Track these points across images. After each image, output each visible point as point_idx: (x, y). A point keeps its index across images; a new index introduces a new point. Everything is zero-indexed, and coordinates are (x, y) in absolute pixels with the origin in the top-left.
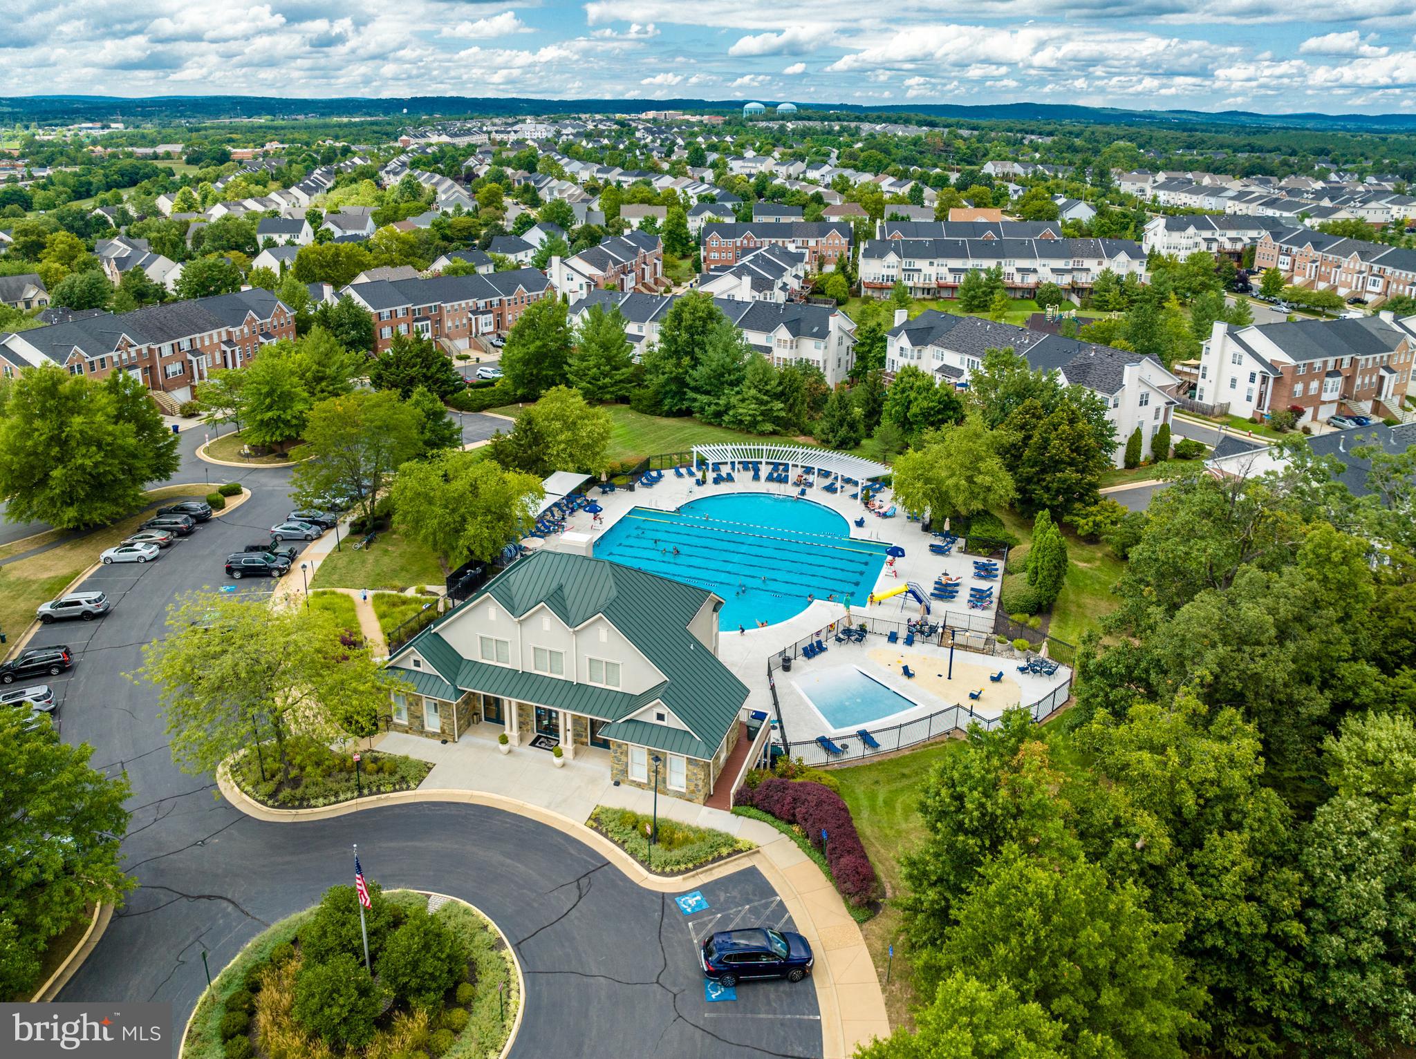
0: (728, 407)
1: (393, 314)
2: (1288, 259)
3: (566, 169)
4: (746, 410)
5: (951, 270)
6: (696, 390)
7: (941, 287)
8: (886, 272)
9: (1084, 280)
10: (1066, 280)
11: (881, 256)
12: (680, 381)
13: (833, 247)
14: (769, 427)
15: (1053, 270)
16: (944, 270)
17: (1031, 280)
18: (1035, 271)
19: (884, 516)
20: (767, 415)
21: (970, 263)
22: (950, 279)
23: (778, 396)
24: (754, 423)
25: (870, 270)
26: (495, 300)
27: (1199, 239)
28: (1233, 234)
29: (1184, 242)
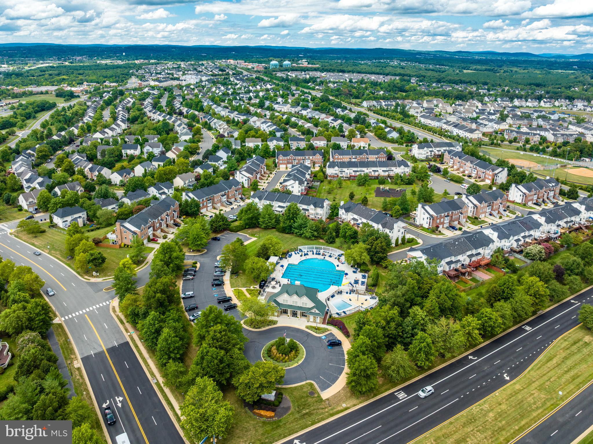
0: (303, 233)
1: (203, 200)
2: (452, 160)
3: (216, 110)
4: (308, 235)
5: (354, 171)
6: (294, 228)
7: (351, 176)
8: (335, 172)
9: (392, 174)
10: (386, 174)
11: (333, 167)
12: (291, 227)
13: (318, 159)
14: (313, 238)
15: (383, 171)
16: (352, 171)
17: (376, 174)
18: (378, 171)
19: (343, 263)
20: (313, 236)
21: (359, 169)
22: (353, 174)
23: (315, 231)
24: (310, 237)
25: (330, 171)
26: (227, 191)
27: (428, 151)
28: (438, 149)
29: (423, 152)
